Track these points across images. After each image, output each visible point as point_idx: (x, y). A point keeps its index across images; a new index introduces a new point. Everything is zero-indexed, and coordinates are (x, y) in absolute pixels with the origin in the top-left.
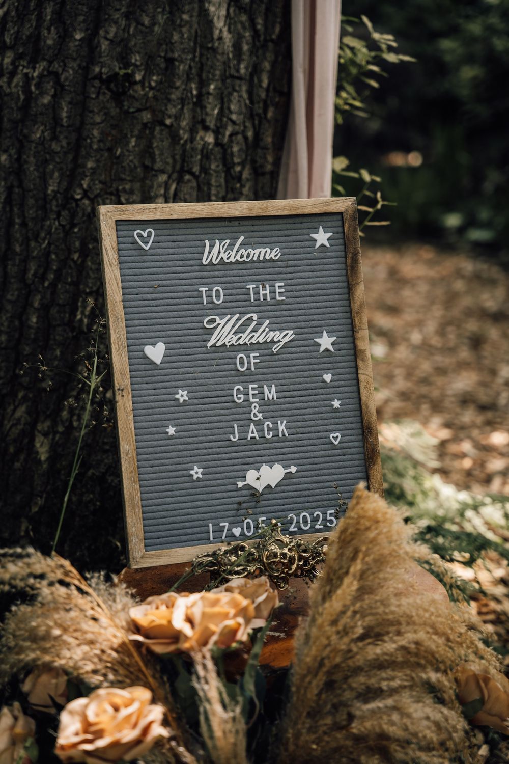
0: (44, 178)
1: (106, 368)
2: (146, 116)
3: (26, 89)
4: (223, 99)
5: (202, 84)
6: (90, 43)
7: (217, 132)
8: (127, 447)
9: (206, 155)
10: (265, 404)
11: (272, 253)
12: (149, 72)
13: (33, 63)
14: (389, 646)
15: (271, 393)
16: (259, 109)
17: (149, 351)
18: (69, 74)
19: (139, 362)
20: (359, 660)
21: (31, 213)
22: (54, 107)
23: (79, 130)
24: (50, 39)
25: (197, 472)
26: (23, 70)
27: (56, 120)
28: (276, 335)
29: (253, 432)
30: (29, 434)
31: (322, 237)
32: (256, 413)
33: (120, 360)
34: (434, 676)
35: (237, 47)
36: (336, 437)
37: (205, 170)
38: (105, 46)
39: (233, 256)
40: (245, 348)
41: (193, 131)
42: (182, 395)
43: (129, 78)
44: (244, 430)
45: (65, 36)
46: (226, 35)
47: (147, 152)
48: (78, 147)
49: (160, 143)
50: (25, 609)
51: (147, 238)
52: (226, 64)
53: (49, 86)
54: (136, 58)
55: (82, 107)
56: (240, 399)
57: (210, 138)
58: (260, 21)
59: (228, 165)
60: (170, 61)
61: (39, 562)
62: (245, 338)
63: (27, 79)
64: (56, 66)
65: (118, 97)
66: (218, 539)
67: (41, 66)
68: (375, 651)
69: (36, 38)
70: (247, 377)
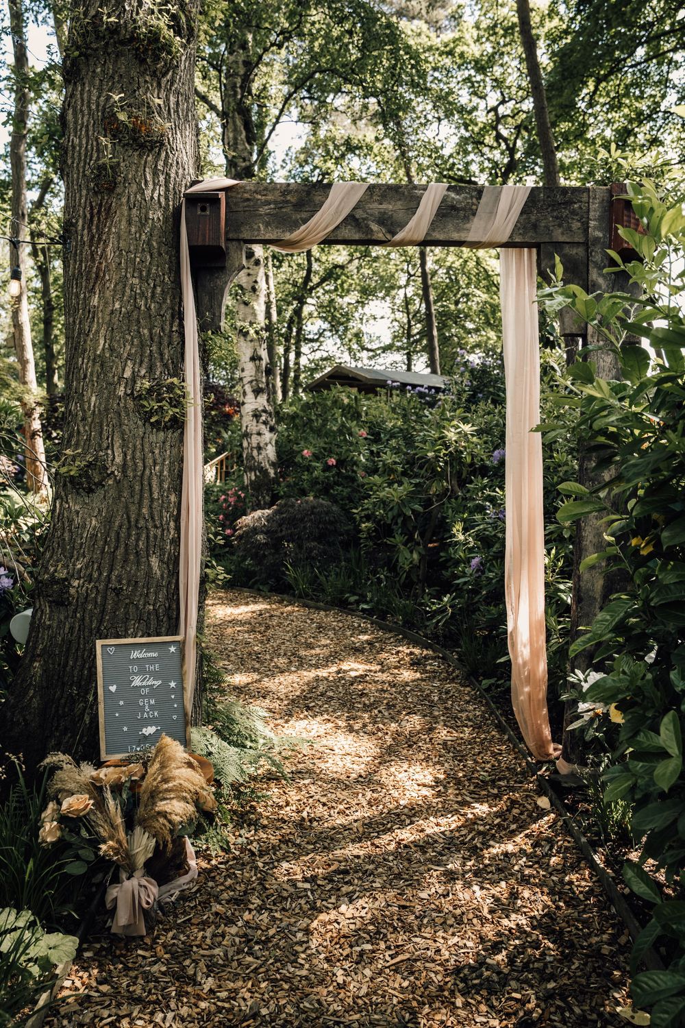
0: (91, 622)
1: (96, 694)
2: (127, 601)
3: (87, 592)
4: (156, 593)
5: (148, 589)
6: (109, 576)
7: (154, 605)
8: (101, 720)
9: (149, 613)
10: (150, 706)
11: (155, 655)
12: (128, 586)
13: (90, 583)
14: (170, 785)
15: (152, 702)
16: (170, 596)
17: (111, 688)
18: (101, 587)
19: (107, 692)
20: (161, 789)
21: (86, 634)
22: (96, 598)
23: (104, 605)
24: (95, 575)
25: (125, 729)
26: (86, 585)
27: (96, 602)
28: (155, 682)
29: (145, 715)
30: (83, 714)
31: (172, 649)
32: (147, 709)
33: (100, 691)
34: (184, 794)
35: (162, 576)
36: (175, 717)
37: (148, 618)
38: (114, 577)
39: (141, 656)
40: (144, 687)
41: (144, 605)
42: (121, 703)
43: (121, 588)
44: (142, 714)
45: (100, 574)
46: (158, 572)
47: (127, 613)
48: (103, 611)
49: (132, 609)
50: (59, 772)
51: (111, 650)
52: (158, 581)
53: (94, 591)
54: (124, 582)
55: (105, 598)
56: (141, 704)
57: (151, 607)
58: (171, 566)
59: (158, 617)
60: (136, 582)
61: (61, 757)
62: (144, 683)
63: (87, 588)
64: (97, 584)
65: (117, 595)
66: (132, 752)
67: (92, 584)
68: (166, 786)
69: (91, 575)
70: (144, 697)
